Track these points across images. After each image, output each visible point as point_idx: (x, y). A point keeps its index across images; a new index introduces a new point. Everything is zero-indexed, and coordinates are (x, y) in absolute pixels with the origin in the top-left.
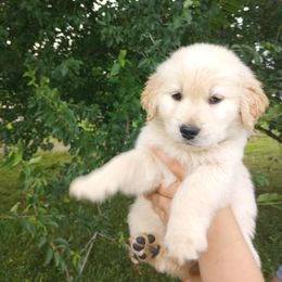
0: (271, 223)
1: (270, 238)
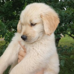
0: (71, 65)
1: (71, 70)
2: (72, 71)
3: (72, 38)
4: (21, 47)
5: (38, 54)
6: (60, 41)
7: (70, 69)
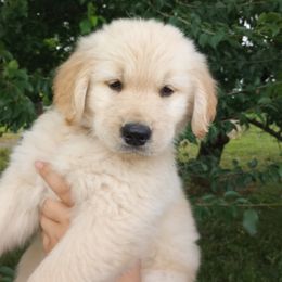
2: (273, 261)
3: (274, 138)
4: (46, 185)
5: (120, 206)
6: (227, 148)
7: (263, 255)
